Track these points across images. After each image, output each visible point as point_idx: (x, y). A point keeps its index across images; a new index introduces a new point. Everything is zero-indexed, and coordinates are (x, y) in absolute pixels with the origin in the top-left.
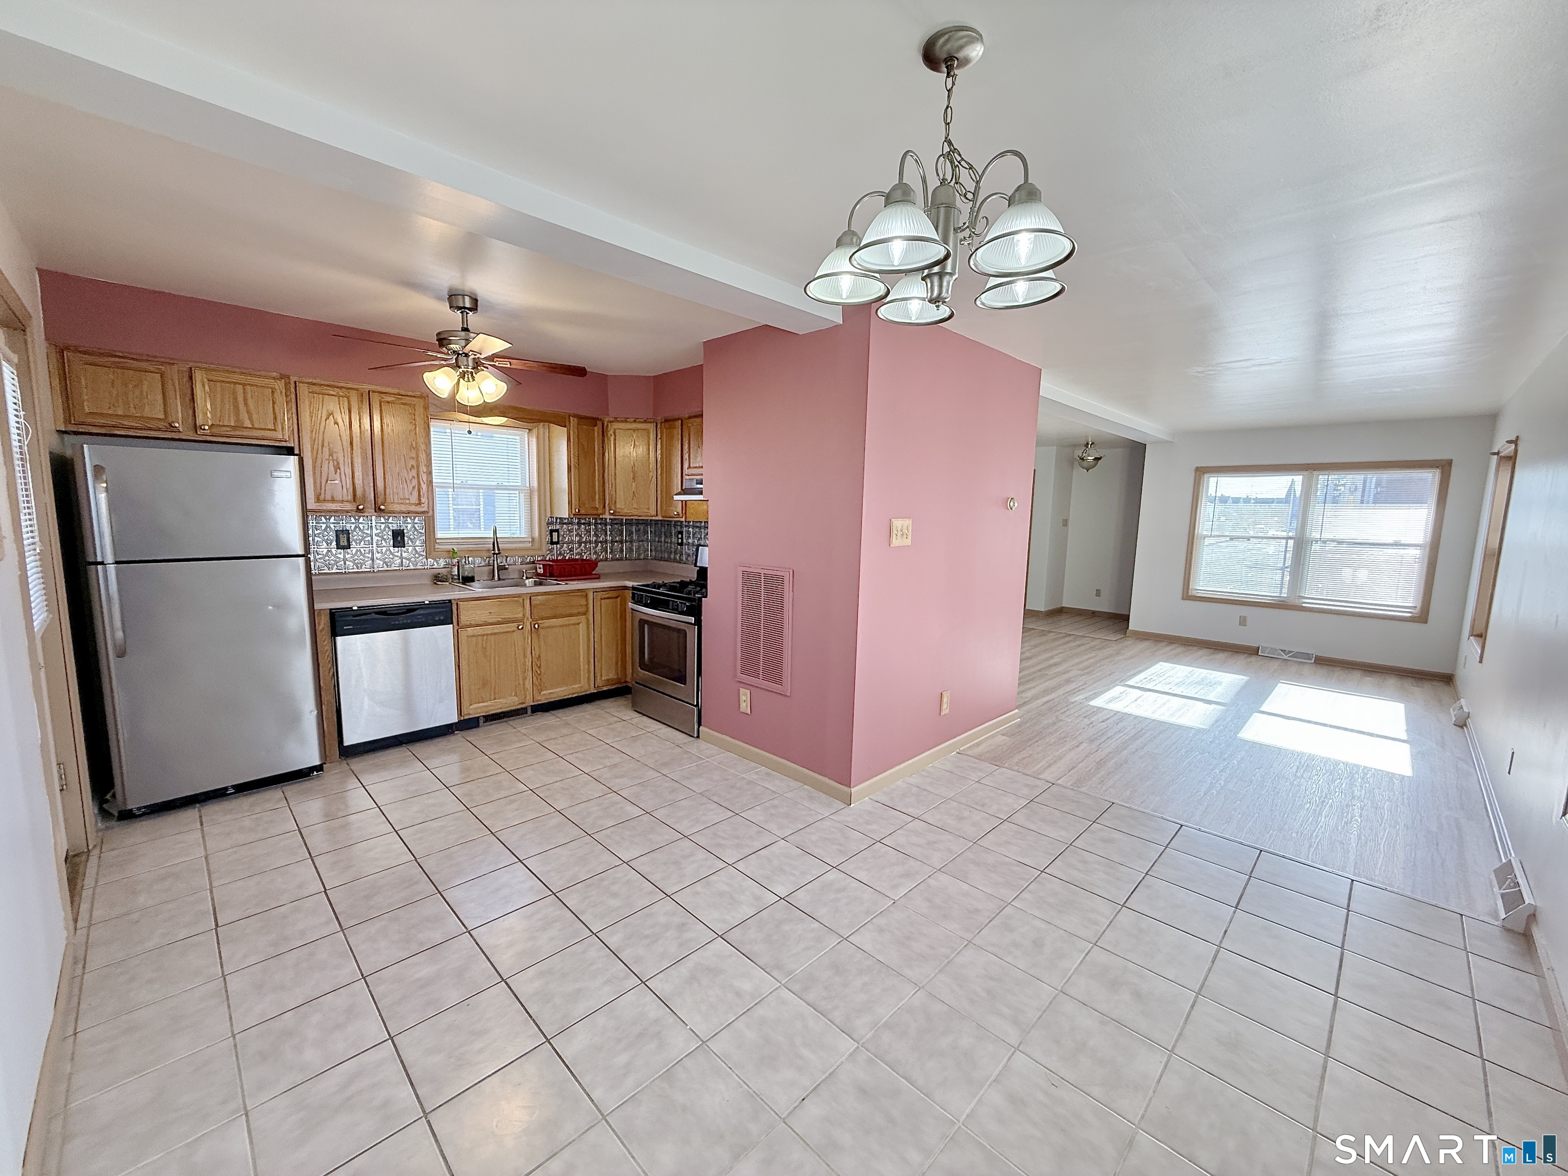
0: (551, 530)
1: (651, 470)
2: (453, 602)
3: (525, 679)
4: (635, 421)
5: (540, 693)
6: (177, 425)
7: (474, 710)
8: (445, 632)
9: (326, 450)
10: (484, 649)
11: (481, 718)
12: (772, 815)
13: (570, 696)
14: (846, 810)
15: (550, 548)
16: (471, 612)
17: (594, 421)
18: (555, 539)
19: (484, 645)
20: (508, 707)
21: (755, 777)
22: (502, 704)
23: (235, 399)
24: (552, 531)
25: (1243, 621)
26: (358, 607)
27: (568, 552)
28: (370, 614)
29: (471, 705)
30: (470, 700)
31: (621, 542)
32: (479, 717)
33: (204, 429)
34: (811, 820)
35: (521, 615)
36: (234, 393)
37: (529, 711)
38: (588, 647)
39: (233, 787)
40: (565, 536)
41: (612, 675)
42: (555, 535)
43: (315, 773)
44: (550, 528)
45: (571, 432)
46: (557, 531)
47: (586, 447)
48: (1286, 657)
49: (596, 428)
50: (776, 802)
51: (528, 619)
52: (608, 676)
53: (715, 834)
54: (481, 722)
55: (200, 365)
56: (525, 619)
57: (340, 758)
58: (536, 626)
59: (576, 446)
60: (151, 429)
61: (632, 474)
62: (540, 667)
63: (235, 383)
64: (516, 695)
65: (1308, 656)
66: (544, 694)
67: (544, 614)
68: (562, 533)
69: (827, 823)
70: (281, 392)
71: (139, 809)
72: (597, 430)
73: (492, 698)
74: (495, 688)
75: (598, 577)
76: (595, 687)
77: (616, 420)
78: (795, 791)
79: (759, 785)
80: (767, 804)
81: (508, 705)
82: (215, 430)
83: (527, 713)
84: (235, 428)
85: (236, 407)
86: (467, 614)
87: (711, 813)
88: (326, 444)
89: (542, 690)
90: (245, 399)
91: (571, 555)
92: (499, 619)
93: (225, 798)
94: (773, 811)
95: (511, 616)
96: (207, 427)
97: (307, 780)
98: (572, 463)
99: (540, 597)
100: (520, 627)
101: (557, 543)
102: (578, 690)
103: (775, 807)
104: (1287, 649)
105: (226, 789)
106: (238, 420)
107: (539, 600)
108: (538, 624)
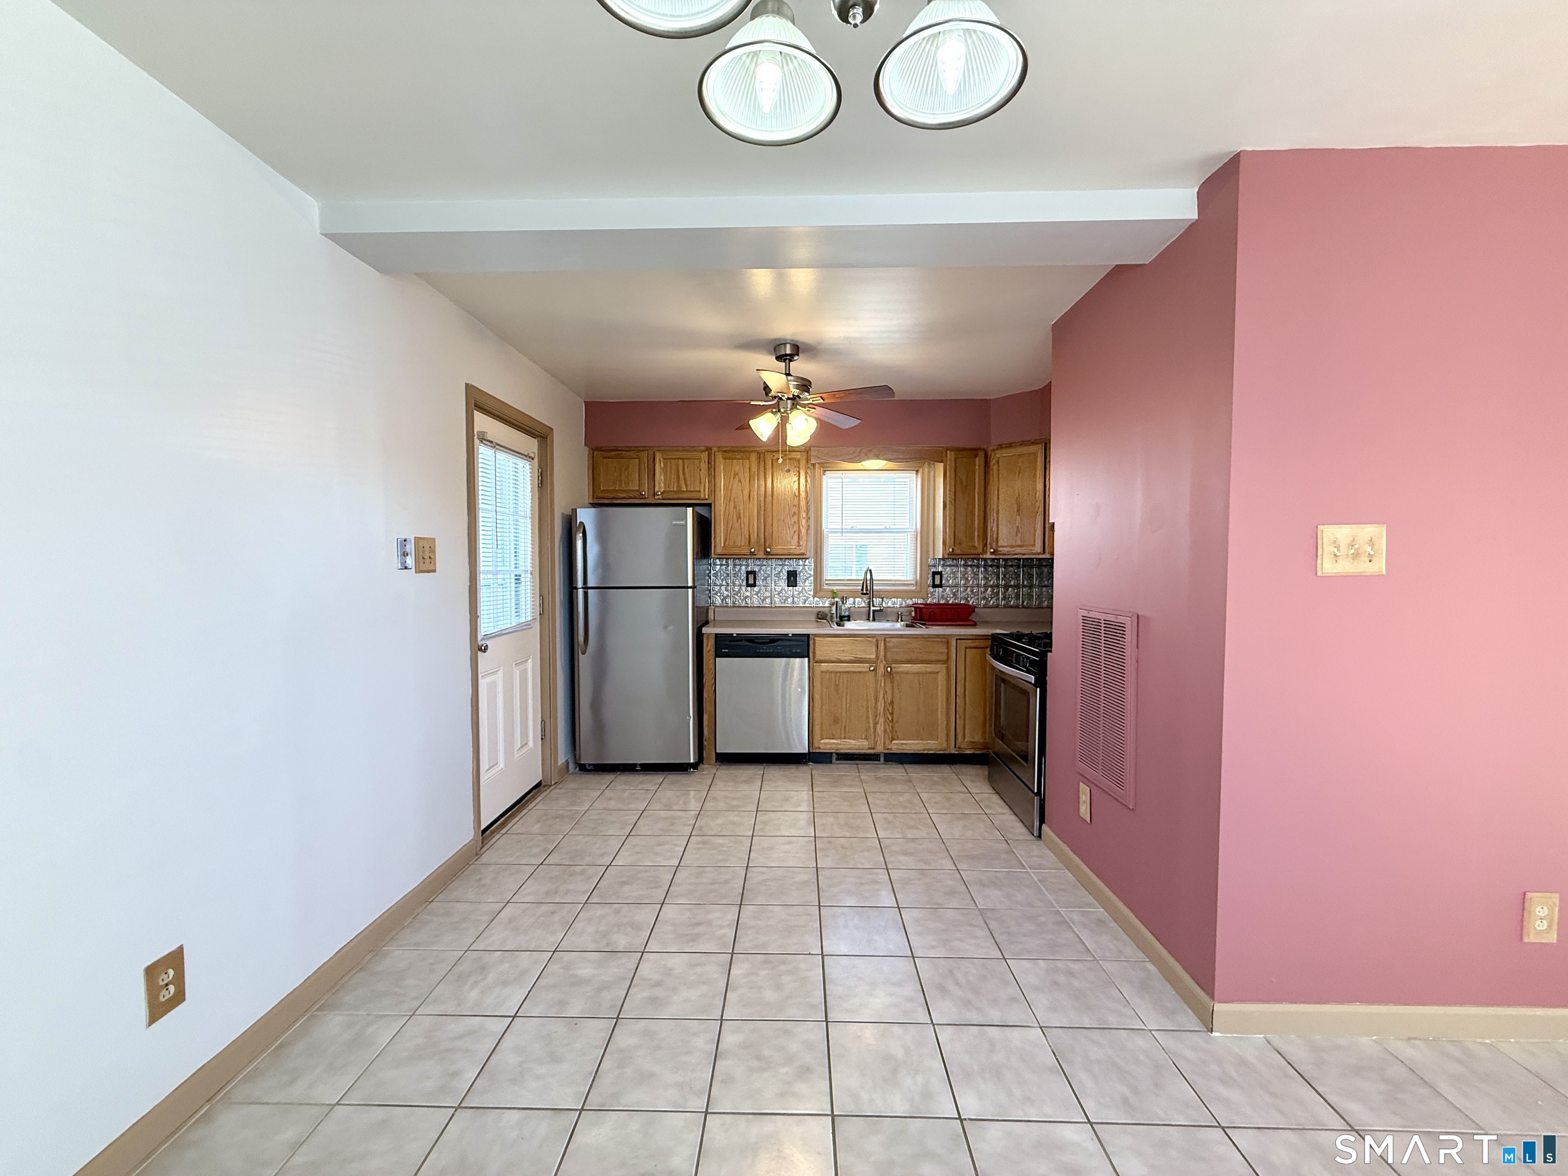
0: (933, 572)
1: (1037, 499)
2: (811, 636)
3: (876, 724)
4: (1021, 445)
5: (891, 741)
6: (644, 493)
7: (827, 744)
8: (799, 665)
9: (732, 503)
10: (837, 686)
11: (834, 755)
12: (1056, 983)
13: (926, 752)
14: (1196, 1038)
15: (932, 590)
16: (826, 648)
17: (974, 451)
18: (937, 582)
19: (837, 683)
20: (856, 749)
21: (1076, 917)
22: (851, 744)
23: (678, 471)
24: (934, 574)
26: (737, 634)
27: (951, 596)
28: (741, 640)
29: (822, 739)
30: (822, 735)
31: (1017, 586)
32: (832, 753)
33: (658, 495)
34: (1113, 1021)
35: (874, 656)
36: (677, 465)
37: (882, 759)
38: (948, 703)
39: (642, 765)
40: (949, 578)
41: (978, 738)
42: (937, 577)
43: (692, 770)
44: (932, 570)
45: (948, 467)
46: (940, 573)
47: (964, 481)
49: (977, 459)
50: (1076, 967)
51: (881, 661)
52: (973, 738)
53: (951, 972)
54: (834, 758)
55: (660, 449)
56: (879, 661)
57: (716, 762)
58: (889, 669)
59: (953, 481)
60: (631, 498)
61: (1016, 506)
62: (892, 714)
63: (679, 459)
64: (866, 738)
66: (896, 744)
67: (898, 658)
68: (946, 576)
69: (1140, 1042)
70: (705, 461)
71: (590, 765)
72: (979, 462)
73: (843, 736)
74: (845, 727)
75: (974, 625)
76: (955, 747)
77: (1001, 447)
78: (1125, 964)
79: (1073, 931)
80: (1060, 965)
81: (856, 747)
82: (665, 496)
83: (879, 760)
84: (676, 492)
85: (678, 476)
86: (821, 649)
87: (973, 941)
88: (732, 499)
89: (893, 739)
90: (684, 470)
91: (955, 599)
92: (852, 658)
93: (635, 773)
94: (1061, 978)
95: (864, 656)
96: (659, 493)
97: (684, 774)
98: (948, 499)
99: (894, 640)
100: (872, 668)
101: (940, 586)
102: (934, 747)
103: (1071, 974)
105: (635, 765)
106: (679, 486)
107: (894, 643)
108: (891, 667)
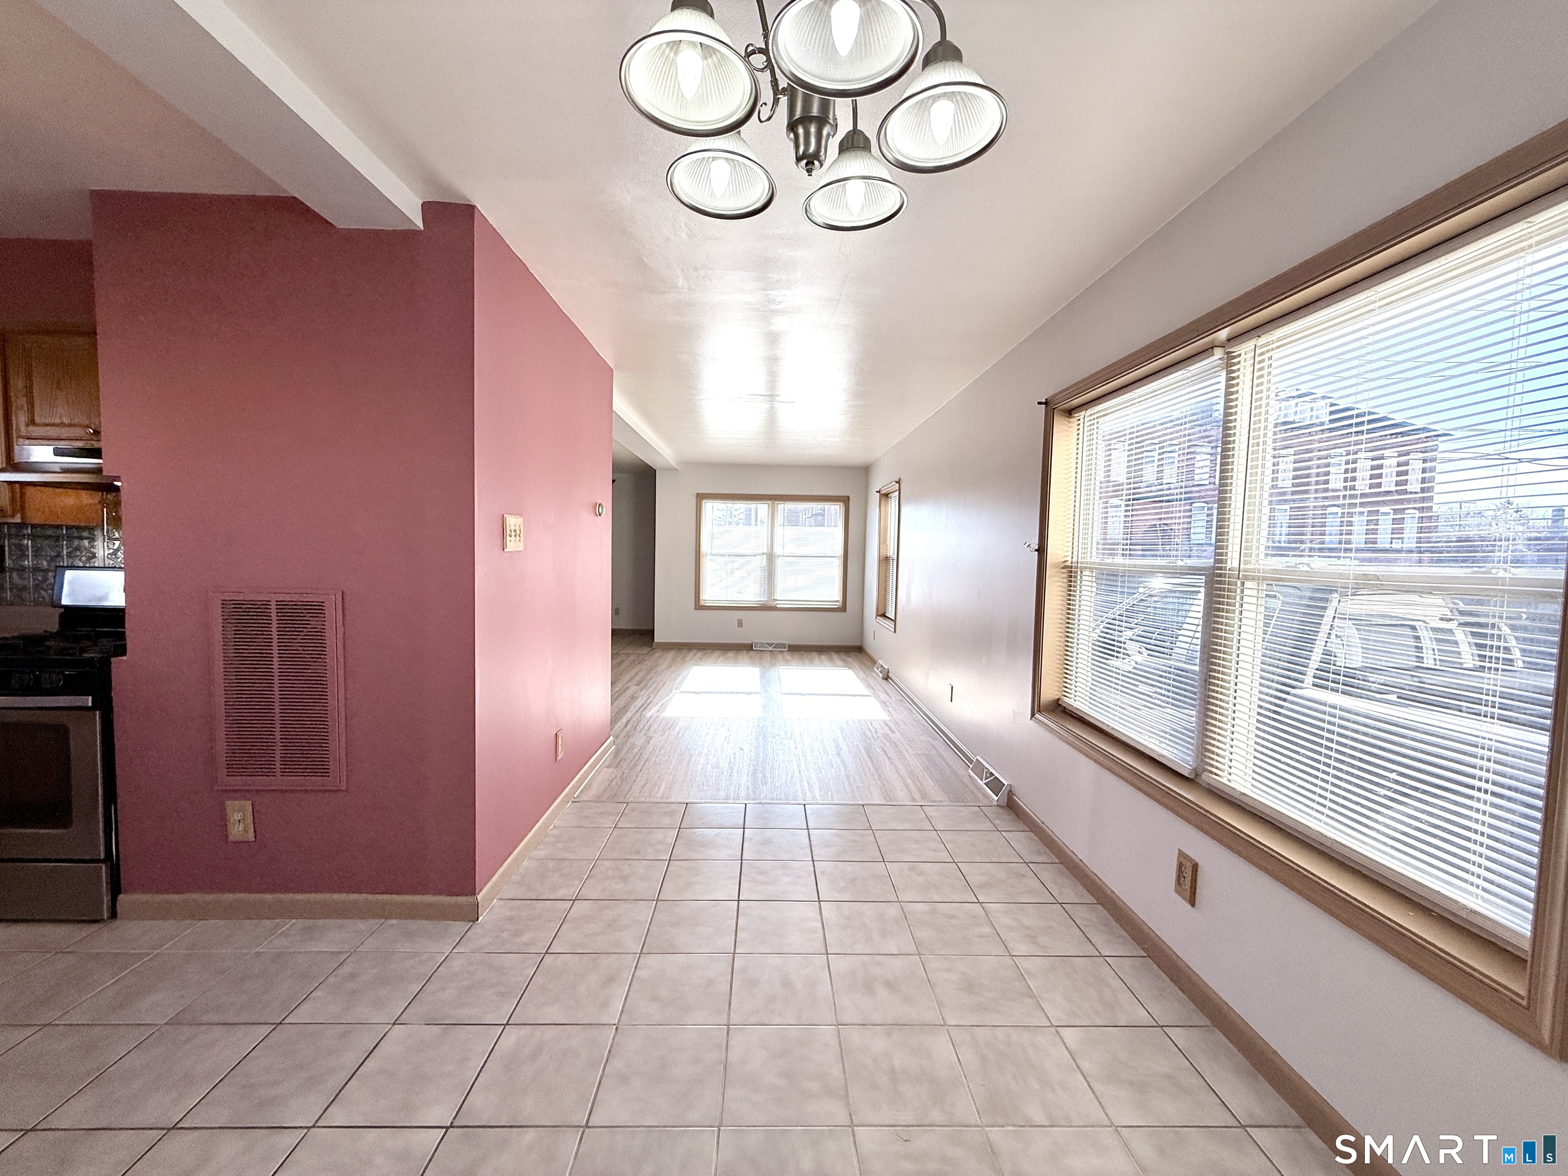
12: (353, 992)
14: (473, 931)
25: (740, 624)
48: (770, 649)
65: (783, 646)
80: (333, 980)
94: (351, 986)
104: (771, 642)
